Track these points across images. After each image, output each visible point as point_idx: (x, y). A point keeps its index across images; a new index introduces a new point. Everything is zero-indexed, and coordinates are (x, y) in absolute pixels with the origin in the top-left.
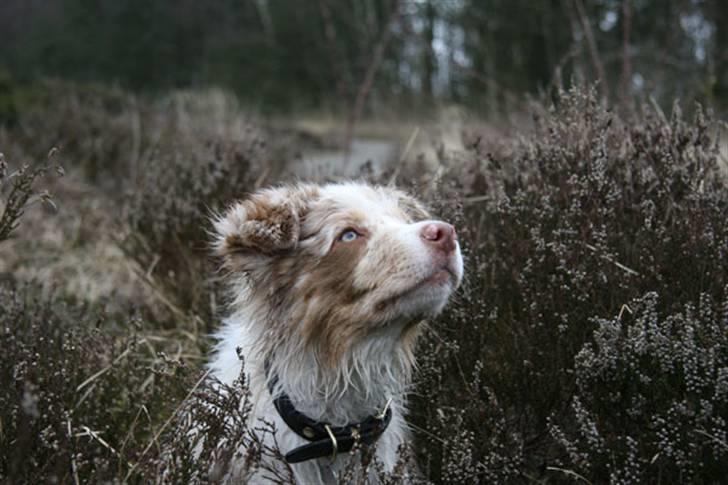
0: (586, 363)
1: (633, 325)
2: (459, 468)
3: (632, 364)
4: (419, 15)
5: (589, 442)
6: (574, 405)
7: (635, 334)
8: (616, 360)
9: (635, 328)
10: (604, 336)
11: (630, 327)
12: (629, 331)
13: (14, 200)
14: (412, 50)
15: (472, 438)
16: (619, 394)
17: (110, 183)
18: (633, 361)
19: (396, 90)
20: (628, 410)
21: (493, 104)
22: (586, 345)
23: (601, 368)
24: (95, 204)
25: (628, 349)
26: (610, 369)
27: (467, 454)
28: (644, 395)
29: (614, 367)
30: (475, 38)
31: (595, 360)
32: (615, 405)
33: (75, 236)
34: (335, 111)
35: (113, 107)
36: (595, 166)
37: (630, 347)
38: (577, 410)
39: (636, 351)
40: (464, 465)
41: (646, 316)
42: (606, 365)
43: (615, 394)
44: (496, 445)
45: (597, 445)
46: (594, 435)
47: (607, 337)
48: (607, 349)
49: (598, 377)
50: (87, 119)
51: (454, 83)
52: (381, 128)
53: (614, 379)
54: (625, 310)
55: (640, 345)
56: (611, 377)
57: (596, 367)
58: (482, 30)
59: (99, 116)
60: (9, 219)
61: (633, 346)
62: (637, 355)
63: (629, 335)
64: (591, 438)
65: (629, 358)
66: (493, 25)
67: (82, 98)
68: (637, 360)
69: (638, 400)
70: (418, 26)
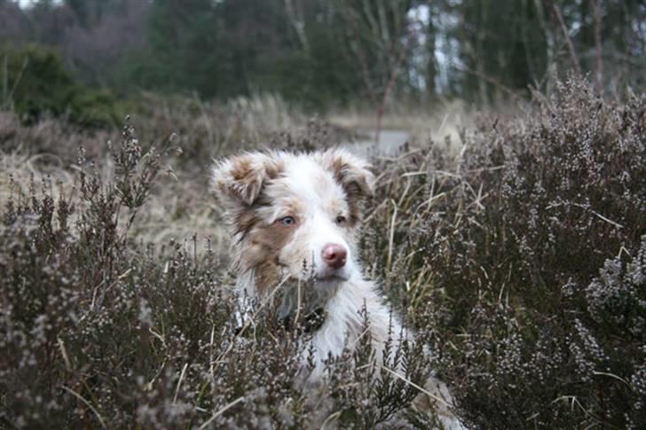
0: (595, 294)
1: (630, 263)
2: (511, 363)
3: (632, 293)
4: (423, 30)
5: (592, 353)
6: (576, 326)
7: (633, 269)
8: (619, 291)
9: (633, 265)
10: (608, 272)
11: (628, 264)
12: (628, 267)
13: (146, 175)
14: (419, 59)
15: (521, 340)
16: (622, 316)
17: (197, 169)
18: (632, 290)
19: (407, 90)
20: (631, 329)
21: (485, 98)
22: (594, 279)
23: (607, 298)
24: (187, 185)
25: (627, 281)
26: (614, 297)
27: (517, 352)
28: (642, 316)
29: (618, 296)
30: (468, 46)
31: (602, 291)
32: (620, 325)
33: (173, 211)
34: (359, 110)
35: (195, 112)
36: (583, 146)
37: (629, 279)
38: (579, 330)
39: (635, 282)
40: (515, 361)
41: (641, 254)
42: (611, 295)
43: (619, 317)
44: (540, 346)
45: (598, 355)
46: (595, 348)
47: (611, 273)
48: (611, 282)
49: (605, 304)
50: (176, 122)
51: (452, 82)
52: (397, 121)
53: (618, 305)
54: (623, 251)
55: (637, 278)
56: (615, 304)
57: (603, 296)
58: (473, 40)
59: (185, 119)
60: (143, 189)
61: (632, 278)
62: (635, 286)
63: (628, 270)
64: (594, 350)
65: (628, 288)
66: (482, 36)
67: (171, 106)
68: (636, 290)
69: (638, 320)
70: (422, 40)
